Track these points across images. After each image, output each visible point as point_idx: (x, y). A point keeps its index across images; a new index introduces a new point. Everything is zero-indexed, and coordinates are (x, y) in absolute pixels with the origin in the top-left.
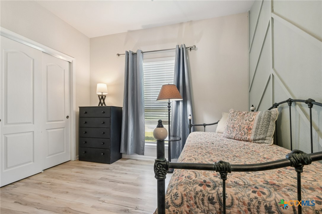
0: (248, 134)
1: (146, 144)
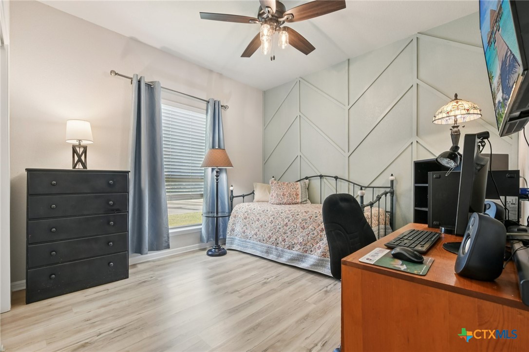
0: (297, 199)
1: (170, 231)
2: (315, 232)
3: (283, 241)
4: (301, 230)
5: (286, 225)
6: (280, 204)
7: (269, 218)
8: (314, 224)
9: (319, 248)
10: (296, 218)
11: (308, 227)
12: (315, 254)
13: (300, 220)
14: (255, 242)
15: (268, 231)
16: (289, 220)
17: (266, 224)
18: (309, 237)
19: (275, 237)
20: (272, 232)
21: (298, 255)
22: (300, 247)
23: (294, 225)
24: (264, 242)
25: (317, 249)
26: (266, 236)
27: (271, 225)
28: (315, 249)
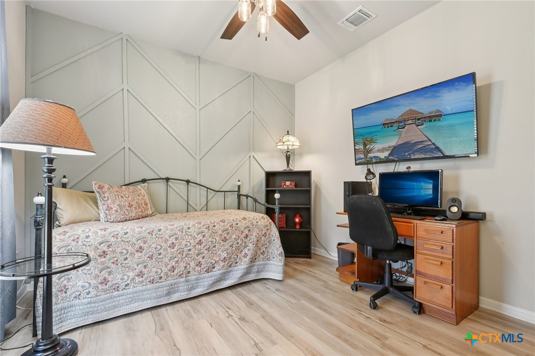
0: (147, 210)
2: (239, 241)
3: (197, 265)
4: (222, 243)
5: (200, 243)
6: (126, 221)
7: (166, 241)
8: (237, 232)
9: (246, 255)
10: (214, 231)
11: (230, 238)
12: (242, 263)
13: (220, 232)
14: (140, 288)
15: (167, 260)
16: (204, 236)
17: (161, 251)
18: (234, 248)
19: (182, 265)
20: (176, 259)
21: (221, 274)
22: (223, 264)
23: (213, 240)
24: (162, 280)
25: (243, 258)
26: (165, 270)
27: (173, 250)
28: (240, 259)
